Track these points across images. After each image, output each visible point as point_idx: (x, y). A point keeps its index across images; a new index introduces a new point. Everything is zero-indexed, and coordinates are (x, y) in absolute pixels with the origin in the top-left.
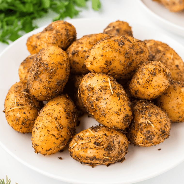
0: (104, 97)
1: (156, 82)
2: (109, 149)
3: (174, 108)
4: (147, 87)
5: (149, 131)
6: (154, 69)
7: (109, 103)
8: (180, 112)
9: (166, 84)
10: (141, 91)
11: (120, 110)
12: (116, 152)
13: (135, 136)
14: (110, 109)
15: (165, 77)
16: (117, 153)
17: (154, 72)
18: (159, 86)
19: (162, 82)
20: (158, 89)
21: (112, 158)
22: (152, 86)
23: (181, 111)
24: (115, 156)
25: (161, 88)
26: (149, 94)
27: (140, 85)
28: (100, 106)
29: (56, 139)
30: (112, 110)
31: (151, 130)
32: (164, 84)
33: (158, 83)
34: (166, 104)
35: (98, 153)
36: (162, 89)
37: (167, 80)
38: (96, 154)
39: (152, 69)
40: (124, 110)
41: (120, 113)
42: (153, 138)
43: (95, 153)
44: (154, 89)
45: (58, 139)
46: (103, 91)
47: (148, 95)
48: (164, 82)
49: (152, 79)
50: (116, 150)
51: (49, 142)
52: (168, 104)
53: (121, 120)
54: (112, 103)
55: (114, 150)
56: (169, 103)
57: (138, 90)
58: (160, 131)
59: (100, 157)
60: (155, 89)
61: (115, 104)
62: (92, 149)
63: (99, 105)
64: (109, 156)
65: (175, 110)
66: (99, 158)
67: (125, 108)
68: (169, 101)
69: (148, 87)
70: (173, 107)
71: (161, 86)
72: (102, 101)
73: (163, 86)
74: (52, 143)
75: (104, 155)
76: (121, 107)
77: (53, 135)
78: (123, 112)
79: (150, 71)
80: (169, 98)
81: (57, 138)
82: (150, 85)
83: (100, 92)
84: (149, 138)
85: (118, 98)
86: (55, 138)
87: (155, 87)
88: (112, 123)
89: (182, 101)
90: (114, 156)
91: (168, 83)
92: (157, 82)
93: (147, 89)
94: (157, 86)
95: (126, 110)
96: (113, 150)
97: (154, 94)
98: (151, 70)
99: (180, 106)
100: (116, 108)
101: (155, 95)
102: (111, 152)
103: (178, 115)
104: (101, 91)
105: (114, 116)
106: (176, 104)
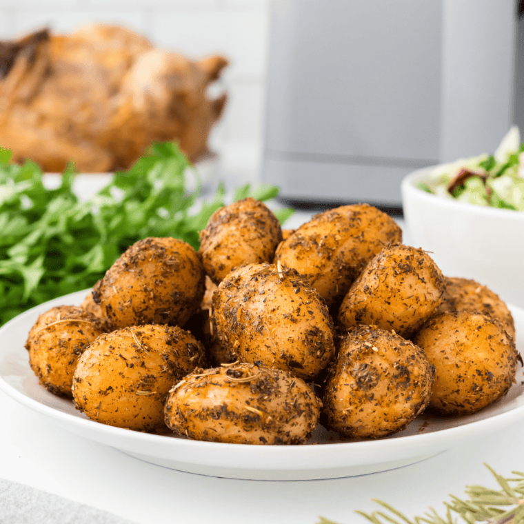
0: (261, 289)
1: (411, 287)
2: (262, 387)
3: (445, 354)
4: (389, 298)
5: (366, 366)
6: (408, 258)
7: (273, 298)
8: (459, 364)
9: (435, 299)
10: (373, 312)
11: (299, 310)
12: (279, 403)
13: (334, 388)
14: (274, 310)
15: (434, 279)
16: (284, 405)
17: (407, 265)
18: (417, 299)
19: (425, 291)
20: (415, 306)
21: (269, 414)
22: (400, 297)
23: (462, 360)
24: (276, 411)
25: (421, 305)
26: (391, 318)
27: (370, 293)
28: (252, 312)
29: (127, 365)
30: (277, 312)
31: (372, 363)
32: (429, 297)
33: (415, 293)
34: (428, 346)
35: (233, 395)
36: (425, 310)
37: (437, 291)
38: (227, 401)
39: (403, 257)
40: (307, 314)
41: (298, 318)
42: (375, 382)
43: (227, 397)
44: (405, 304)
45: (132, 366)
46: (259, 279)
47: (388, 321)
48: (430, 291)
49: (403, 279)
50: (282, 399)
51: (110, 369)
52: (432, 347)
53: (300, 336)
54: (279, 297)
55: (276, 395)
56: (434, 344)
57: (365, 310)
58: (395, 366)
59: (237, 408)
60: (409, 305)
61: (286, 300)
62: (220, 385)
63: (250, 310)
64: (262, 407)
65: (447, 358)
66: (236, 412)
67: (310, 309)
68: (436, 339)
69: (392, 300)
70: (443, 352)
71: (422, 299)
72: (257, 298)
73: (426, 302)
74: (117, 374)
75: (248, 403)
76: (300, 305)
77: (121, 356)
78: (306, 317)
79: (399, 262)
80: (438, 331)
81: (129, 363)
82: (397, 295)
83: (253, 282)
84: (365, 379)
85: (295, 290)
86: (125, 365)
87: (408, 300)
88: (279, 344)
89: (466, 337)
90: (274, 409)
91: (439, 298)
92: (413, 289)
93: (389, 303)
94: (413, 298)
95: (314, 315)
96: (273, 396)
97: (403, 320)
98: (399, 259)
99: (462, 348)
100: (287, 308)
101: (406, 325)
102: (266, 397)
103: (454, 372)
104: (257, 280)
105: (283, 325)
106: (452, 346)
